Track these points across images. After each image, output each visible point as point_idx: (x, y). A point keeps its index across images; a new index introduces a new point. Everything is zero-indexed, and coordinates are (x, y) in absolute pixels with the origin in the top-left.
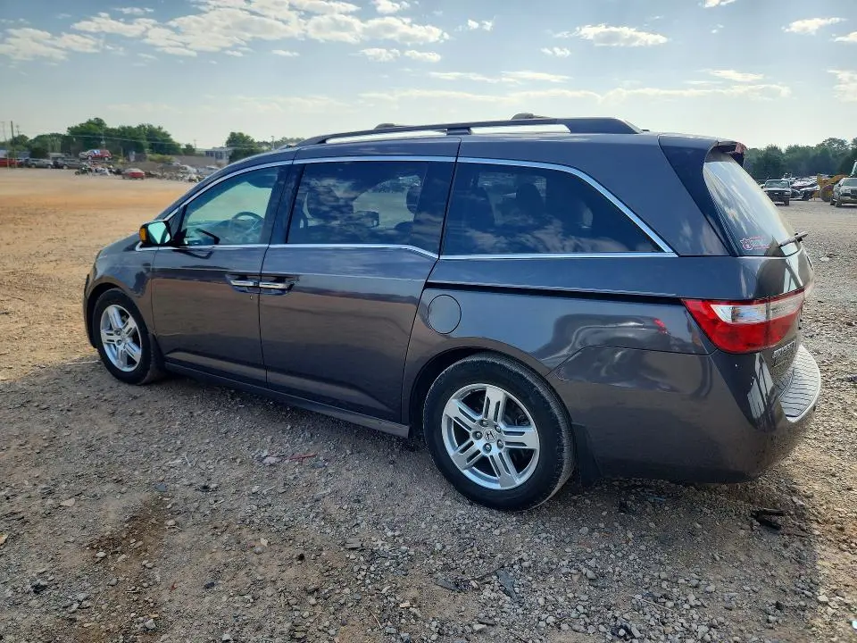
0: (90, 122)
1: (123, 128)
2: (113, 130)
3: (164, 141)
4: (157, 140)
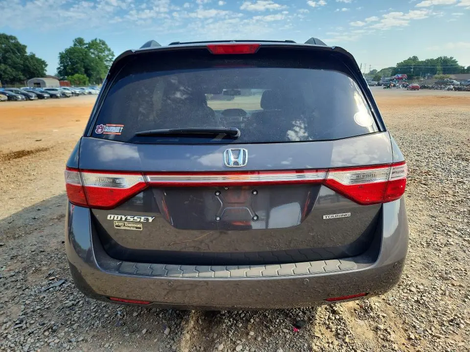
0: (410, 59)
1: (428, 60)
2: (422, 62)
3: (452, 65)
4: (447, 66)
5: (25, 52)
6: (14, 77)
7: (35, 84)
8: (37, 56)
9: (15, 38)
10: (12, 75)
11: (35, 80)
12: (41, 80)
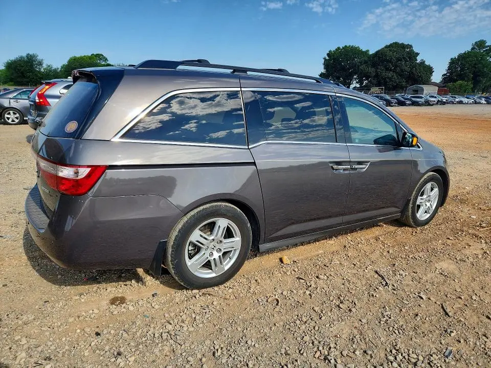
5: (416, 60)
6: (397, 84)
7: (413, 90)
8: (427, 63)
9: (411, 46)
10: (395, 82)
11: (414, 87)
12: (420, 87)
